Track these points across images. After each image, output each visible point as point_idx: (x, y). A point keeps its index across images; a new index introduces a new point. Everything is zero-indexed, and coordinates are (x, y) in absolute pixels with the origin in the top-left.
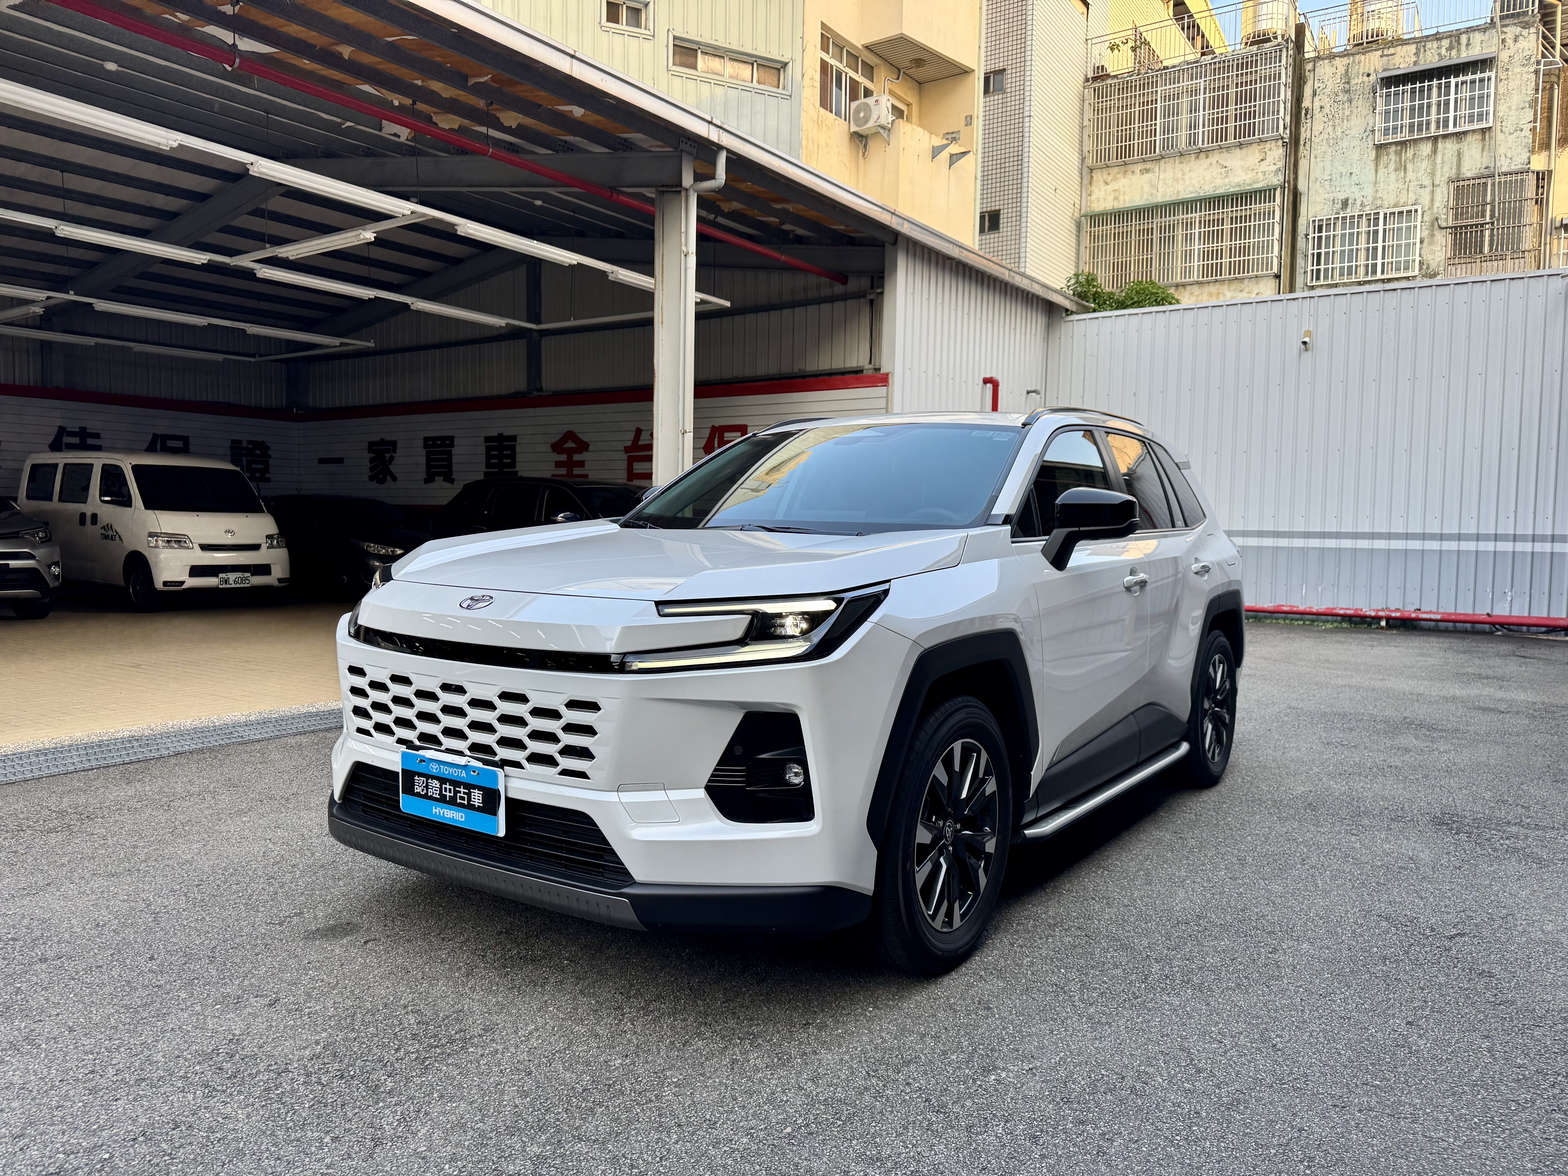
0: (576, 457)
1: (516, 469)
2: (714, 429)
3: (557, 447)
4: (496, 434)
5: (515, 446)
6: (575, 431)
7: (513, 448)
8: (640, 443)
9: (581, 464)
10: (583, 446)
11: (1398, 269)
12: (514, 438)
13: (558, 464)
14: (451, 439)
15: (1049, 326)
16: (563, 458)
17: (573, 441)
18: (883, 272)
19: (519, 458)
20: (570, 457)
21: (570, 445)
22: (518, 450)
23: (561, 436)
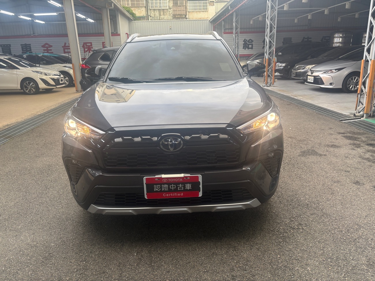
0: (49, 48)
1: (32, 51)
2: (84, 43)
3: (43, 46)
4: (24, 44)
5: (30, 46)
6: (48, 43)
7: (30, 47)
8: (66, 46)
9: (51, 50)
10: (51, 46)
11: (165, 7)
12: (30, 45)
13: (44, 50)
14: (10, 45)
15: (129, 23)
16: (46, 49)
17: (48, 45)
18: (116, 16)
19: (32, 49)
20: (47, 49)
21: (47, 46)
22: (31, 47)
23: (44, 44)
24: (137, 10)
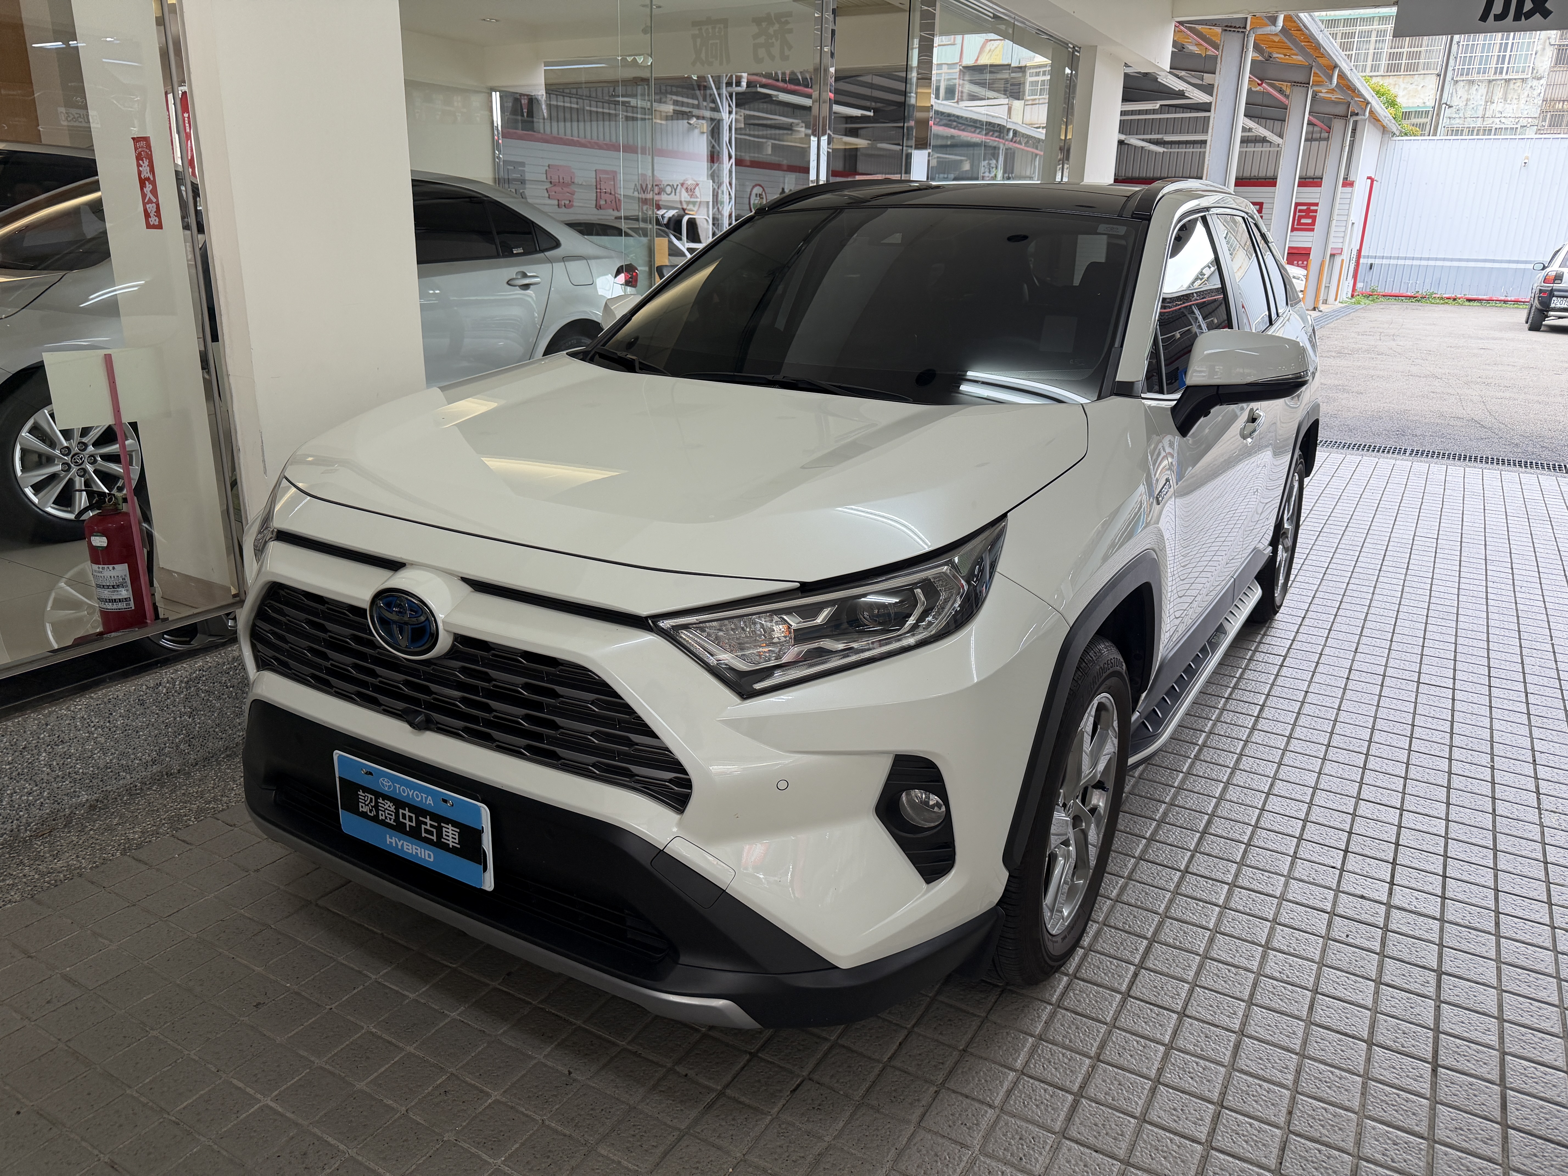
11: (1517, 72)
15: (1382, 142)
24: (1403, 86)
